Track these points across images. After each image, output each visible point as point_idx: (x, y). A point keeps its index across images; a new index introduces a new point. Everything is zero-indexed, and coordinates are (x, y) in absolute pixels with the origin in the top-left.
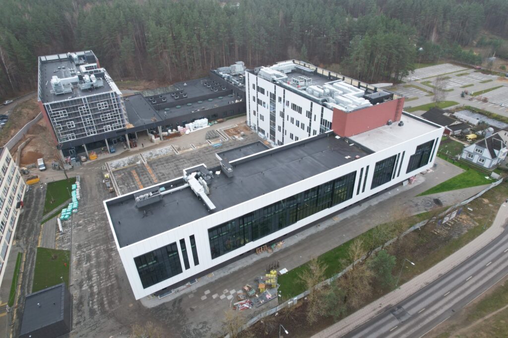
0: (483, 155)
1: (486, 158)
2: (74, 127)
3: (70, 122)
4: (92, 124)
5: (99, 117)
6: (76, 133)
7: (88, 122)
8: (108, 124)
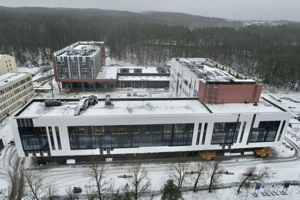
2: (67, 71)
3: (65, 68)
4: (76, 72)
5: (81, 69)
6: (67, 75)
7: (74, 70)
8: (84, 74)
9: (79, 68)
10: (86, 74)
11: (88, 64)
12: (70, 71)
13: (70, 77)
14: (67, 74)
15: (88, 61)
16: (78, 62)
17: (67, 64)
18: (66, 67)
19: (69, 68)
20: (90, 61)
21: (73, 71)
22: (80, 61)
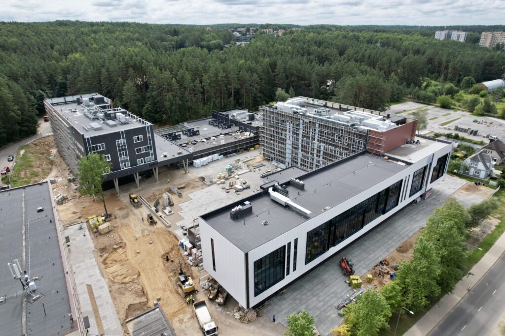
0: (478, 168)
1: (481, 170)
2: (110, 160)
3: (107, 155)
7: (124, 155)
8: (141, 157)
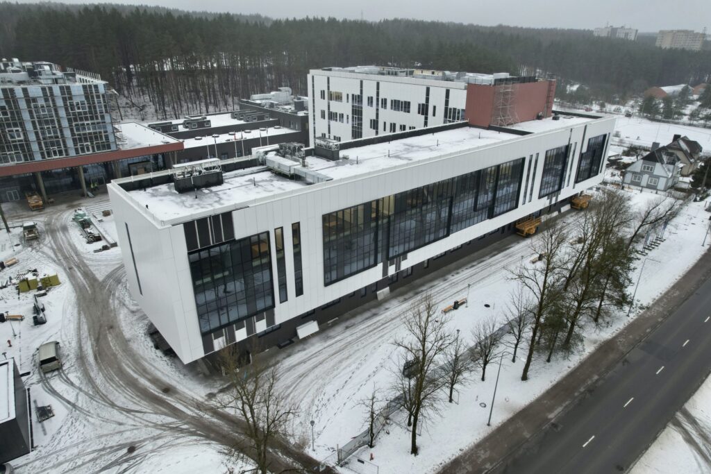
0: (654, 174)
1: (658, 177)
2: (22, 138)
3: (14, 129)
4: (57, 137)
5: (71, 126)
6: (23, 151)
7: (50, 133)
8: (86, 140)
9: (65, 123)
10: (91, 138)
11: (95, 107)
12: (32, 137)
13: (38, 157)
14: (25, 147)
15: (92, 97)
16: (60, 103)
17: (19, 113)
18: (15, 125)
19: (29, 127)
20: (98, 97)
21: (43, 133)
22: (64, 100)
